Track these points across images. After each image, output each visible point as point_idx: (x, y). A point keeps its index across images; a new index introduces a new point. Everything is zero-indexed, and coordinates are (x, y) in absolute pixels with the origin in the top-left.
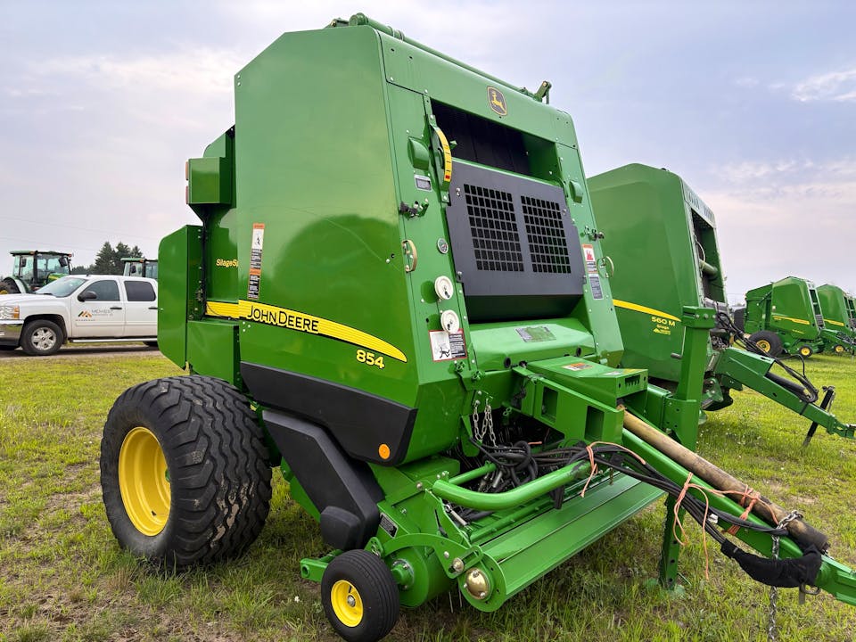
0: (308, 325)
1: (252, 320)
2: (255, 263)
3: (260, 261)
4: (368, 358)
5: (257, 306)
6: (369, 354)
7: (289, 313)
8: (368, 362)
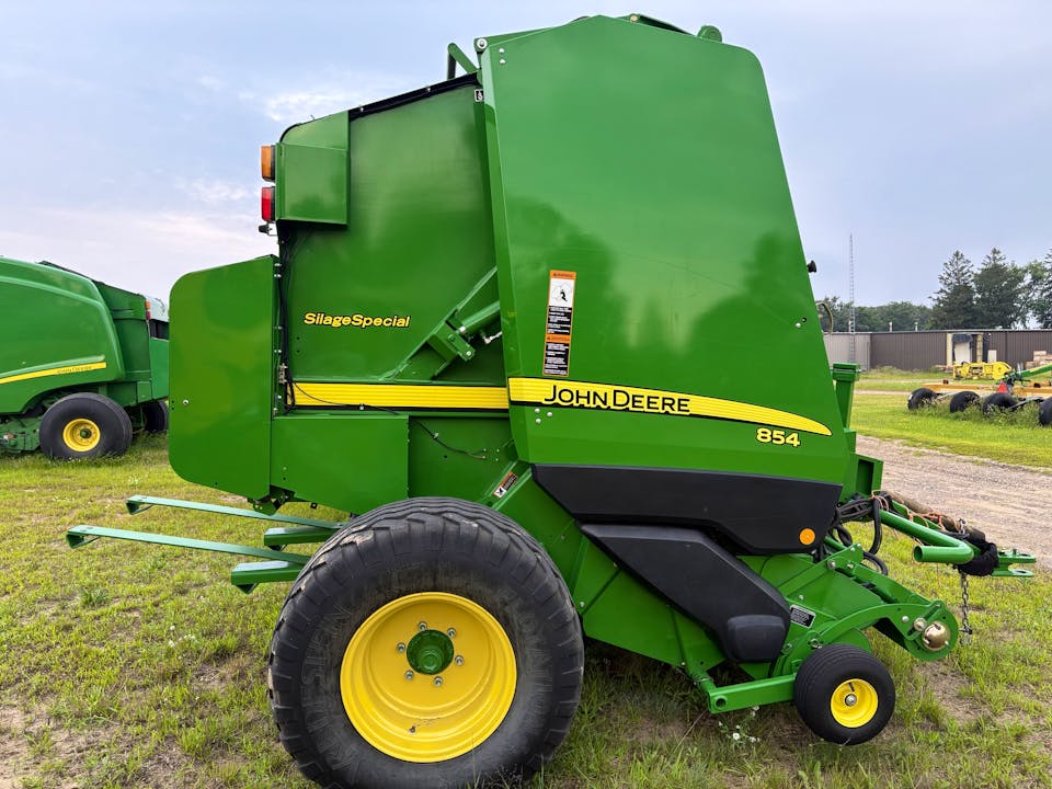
0: (671, 405)
1: (557, 405)
2: (558, 326)
3: (569, 323)
4: (775, 436)
5: (561, 385)
6: (775, 432)
7: (632, 391)
8: (774, 441)
